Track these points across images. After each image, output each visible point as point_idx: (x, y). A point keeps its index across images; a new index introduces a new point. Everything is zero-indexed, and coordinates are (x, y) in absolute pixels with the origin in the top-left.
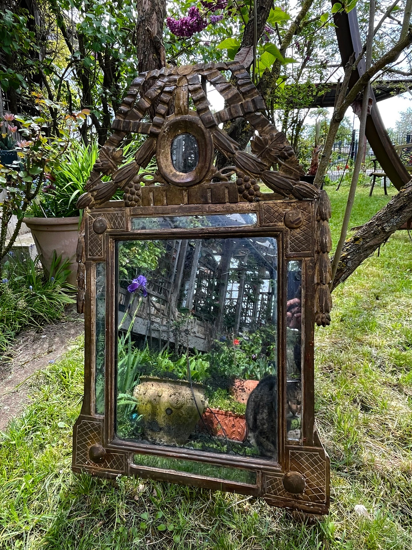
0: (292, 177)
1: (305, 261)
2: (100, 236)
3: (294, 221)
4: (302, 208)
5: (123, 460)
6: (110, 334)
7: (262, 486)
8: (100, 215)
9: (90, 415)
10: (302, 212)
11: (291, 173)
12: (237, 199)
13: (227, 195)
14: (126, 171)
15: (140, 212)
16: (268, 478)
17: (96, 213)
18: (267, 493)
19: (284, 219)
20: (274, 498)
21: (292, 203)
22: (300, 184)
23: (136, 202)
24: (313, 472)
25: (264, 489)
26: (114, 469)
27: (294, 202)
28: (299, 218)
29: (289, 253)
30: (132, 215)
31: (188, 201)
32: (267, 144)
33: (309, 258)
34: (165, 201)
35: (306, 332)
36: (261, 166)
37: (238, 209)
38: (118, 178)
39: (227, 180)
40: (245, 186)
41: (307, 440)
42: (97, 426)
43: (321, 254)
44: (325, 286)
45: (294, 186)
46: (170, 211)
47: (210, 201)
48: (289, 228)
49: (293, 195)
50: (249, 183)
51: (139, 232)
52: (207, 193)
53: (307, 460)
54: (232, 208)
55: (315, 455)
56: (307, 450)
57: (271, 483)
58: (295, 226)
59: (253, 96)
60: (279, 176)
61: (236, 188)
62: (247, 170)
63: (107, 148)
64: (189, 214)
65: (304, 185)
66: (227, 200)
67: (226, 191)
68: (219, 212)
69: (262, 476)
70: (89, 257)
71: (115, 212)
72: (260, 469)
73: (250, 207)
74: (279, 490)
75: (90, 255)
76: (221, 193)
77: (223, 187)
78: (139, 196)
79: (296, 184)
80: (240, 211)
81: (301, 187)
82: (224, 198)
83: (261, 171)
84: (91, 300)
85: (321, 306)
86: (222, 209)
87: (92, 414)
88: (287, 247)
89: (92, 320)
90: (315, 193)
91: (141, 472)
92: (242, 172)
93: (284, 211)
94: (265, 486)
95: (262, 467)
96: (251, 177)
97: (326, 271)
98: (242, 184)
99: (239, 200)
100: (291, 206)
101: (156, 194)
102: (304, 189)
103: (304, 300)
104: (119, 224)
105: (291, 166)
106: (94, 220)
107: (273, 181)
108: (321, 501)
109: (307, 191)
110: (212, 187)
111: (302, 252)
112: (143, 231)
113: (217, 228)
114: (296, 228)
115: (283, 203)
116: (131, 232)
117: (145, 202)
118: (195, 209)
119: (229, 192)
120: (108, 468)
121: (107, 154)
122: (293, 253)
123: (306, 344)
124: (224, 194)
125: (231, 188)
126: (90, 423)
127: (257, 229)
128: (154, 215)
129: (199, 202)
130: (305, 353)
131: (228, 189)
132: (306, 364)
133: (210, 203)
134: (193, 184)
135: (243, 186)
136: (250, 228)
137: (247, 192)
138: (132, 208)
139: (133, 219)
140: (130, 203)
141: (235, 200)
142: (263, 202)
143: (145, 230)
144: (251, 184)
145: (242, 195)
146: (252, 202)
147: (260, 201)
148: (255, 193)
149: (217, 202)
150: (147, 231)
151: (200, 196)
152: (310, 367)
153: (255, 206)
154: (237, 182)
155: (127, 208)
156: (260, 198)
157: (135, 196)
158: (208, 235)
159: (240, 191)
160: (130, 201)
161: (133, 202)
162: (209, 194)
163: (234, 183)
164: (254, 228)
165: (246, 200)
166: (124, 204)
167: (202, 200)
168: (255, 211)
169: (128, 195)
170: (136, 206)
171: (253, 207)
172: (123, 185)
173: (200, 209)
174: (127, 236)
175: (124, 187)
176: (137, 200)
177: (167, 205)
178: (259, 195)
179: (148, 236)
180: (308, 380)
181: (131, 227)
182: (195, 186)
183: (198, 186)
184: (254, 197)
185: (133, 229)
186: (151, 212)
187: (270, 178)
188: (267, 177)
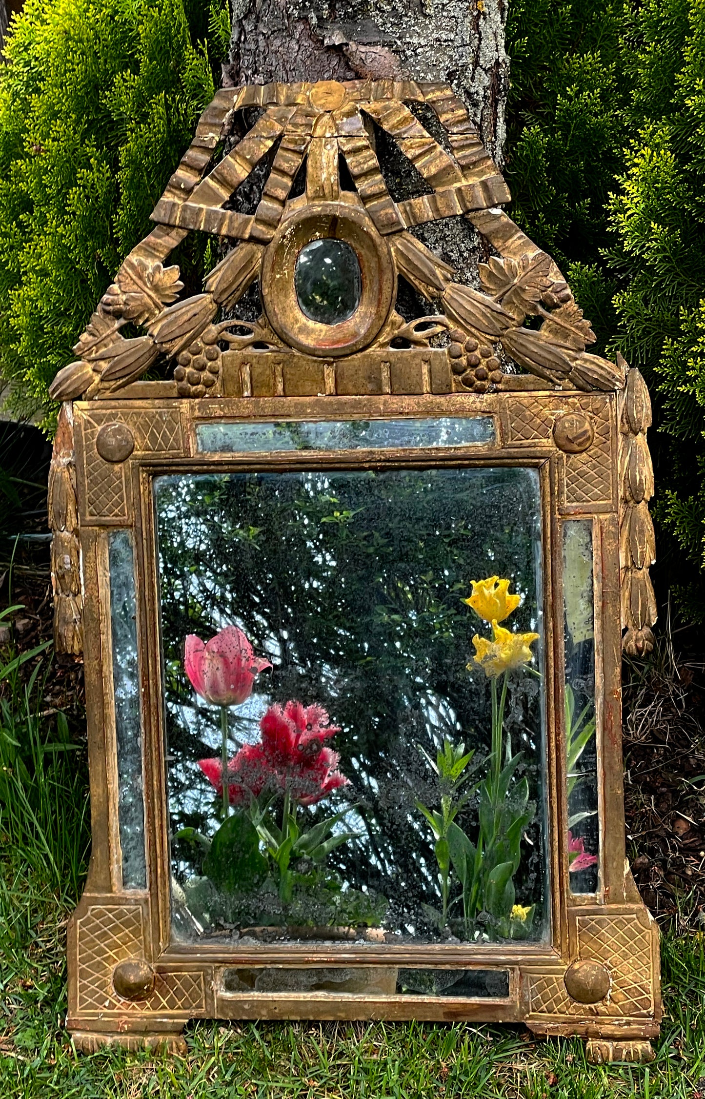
0: (568, 344)
1: (600, 521)
2: (117, 467)
3: (576, 438)
4: (590, 409)
5: (199, 985)
6: (153, 701)
7: (522, 997)
8: (114, 416)
9: (111, 891)
10: (591, 418)
11: (566, 337)
12: (449, 386)
13: (426, 377)
14: (186, 318)
15: (219, 413)
16: (533, 980)
17: (104, 411)
18: (534, 1011)
19: (554, 432)
20: (547, 1019)
21: (569, 397)
22: (586, 361)
23: (207, 387)
24: (625, 957)
25: (527, 1004)
26: (179, 1008)
27: (574, 396)
28: (586, 431)
29: (566, 504)
30: (198, 418)
31: (336, 387)
32: (514, 277)
33: (608, 516)
34: (280, 387)
35: (604, 671)
36: (501, 318)
37: (452, 409)
38: (165, 332)
39: (425, 345)
40: (468, 361)
41: (611, 892)
42: (130, 916)
43: (631, 504)
44: (641, 572)
45: (573, 364)
46: (293, 411)
47: (388, 390)
48: (566, 451)
49: (571, 380)
50: (477, 353)
51: (216, 458)
52: (380, 371)
53: (614, 932)
54: (439, 405)
55: (629, 921)
56: (610, 913)
57: (541, 989)
58: (578, 448)
59: (482, 173)
60: (541, 342)
61: (446, 364)
62: (472, 326)
63: (141, 263)
64: (338, 418)
65: (593, 363)
66: (426, 388)
67: (425, 369)
68: (408, 414)
69: (521, 977)
70: (88, 518)
71: (154, 410)
72: (516, 963)
73: (478, 405)
74: (558, 1001)
75: (92, 514)
76: (414, 372)
77: (417, 361)
78: (215, 372)
79: (576, 359)
80: (457, 411)
81: (588, 365)
82: (420, 385)
83: (502, 329)
84: (99, 622)
85: (633, 615)
86: (416, 408)
87: (114, 889)
88: (561, 493)
89: (104, 668)
90: (617, 380)
91: (246, 1007)
92: (460, 330)
93: (552, 415)
94: (528, 997)
95: (520, 958)
96: (482, 342)
97: (642, 542)
98: (460, 356)
99: (453, 389)
100: (567, 403)
101: (260, 370)
102: (595, 372)
103: (600, 604)
104: (165, 437)
105: (566, 321)
106: (99, 428)
107: (528, 353)
108: (645, 1011)
109: (601, 375)
110: (392, 359)
111: (593, 502)
112: (227, 456)
113: (404, 450)
114: (581, 452)
115: (550, 396)
116: (198, 457)
117: (232, 388)
118: (353, 407)
119: (430, 371)
120: (164, 1008)
121: (140, 278)
122: (575, 504)
123: (605, 695)
124: (420, 375)
125: (437, 362)
126: (110, 911)
127: (495, 454)
128: (253, 420)
129: (363, 391)
130: (604, 715)
131: (430, 364)
132: (606, 738)
133: (388, 394)
134: (348, 352)
135: (463, 361)
136: (480, 451)
137: (473, 373)
138: (197, 401)
139: (200, 427)
140: (193, 388)
141: (444, 388)
142: (508, 395)
143: (232, 454)
144: (480, 357)
145: (460, 378)
146: (483, 393)
147: (501, 391)
148: (490, 374)
149: (405, 392)
150: (236, 455)
151: (364, 378)
152: (614, 742)
153: (489, 401)
154: (449, 352)
155: (185, 401)
156: (500, 386)
157: (206, 375)
158: (383, 464)
159: (457, 371)
160: (193, 385)
161: (200, 387)
162: (385, 374)
163: (443, 353)
164: (489, 449)
165: (470, 389)
166: (175, 390)
167: (370, 387)
168: (489, 412)
169: (188, 370)
170: (207, 396)
171: (485, 404)
172: (176, 349)
173: (365, 405)
174: (186, 468)
175: (178, 353)
176: (210, 383)
177: (285, 396)
178: (498, 379)
179: (240, 467)
180: (611, 768)
181: (195, 446)
182: (354, 356)
183: (359, 355)
184: (487, 384)
185: (200, 450)
186: (246, 412)
187: (521, 344)
188: (515, 341)
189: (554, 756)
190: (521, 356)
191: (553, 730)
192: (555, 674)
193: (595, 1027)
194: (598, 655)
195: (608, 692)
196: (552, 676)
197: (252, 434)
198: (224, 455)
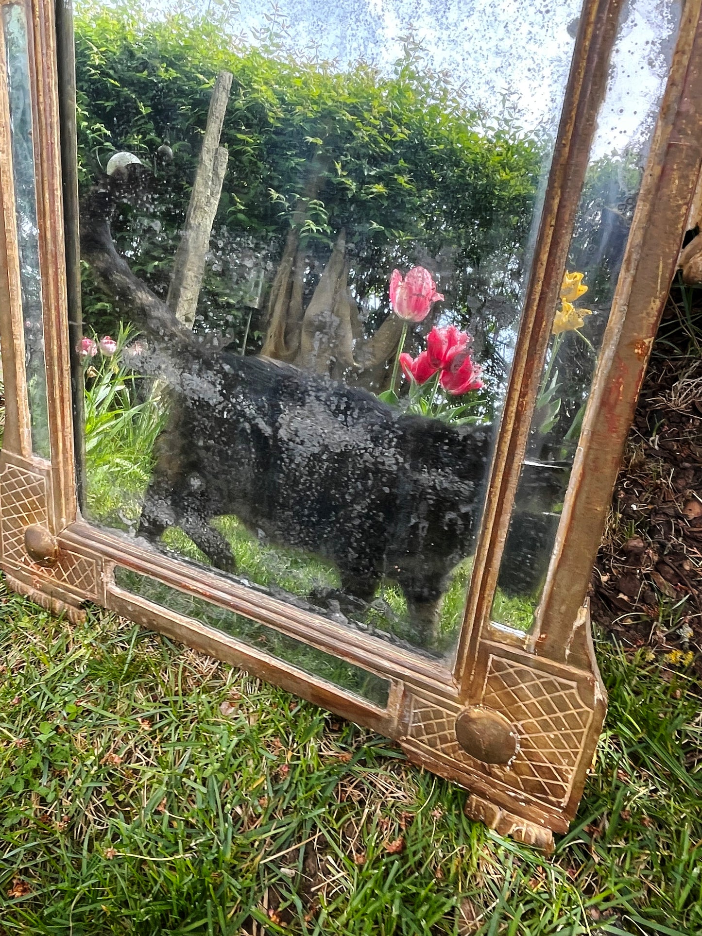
5: (92, 571)
6: (50, 246)
7: (401, 717)
9: (21, 455)
16: (418, 705)
18: (412, 736)
20: (427, 752)
24: (546, 727)
25: (406, 726)
26: (76, 586)
35: (630, 302)
41: (548, 642)
42: (36, 484)
53: (537, 691)
55: (565, 687)
56: (540, 666)
57: (425, 717)
69: (405, 695)
72: (402, 676)
74: (444, 740)
87: (24, 453)
91: (130, 608)
94: (409, 720)
95: (408, 673)
108: (553, 799)
120: (64, 580)
123: (619, 345)
126: (23, 474)
130: (608, 379)
132: (602, 419)
152: (612, 429)
180: (596, 469)
189: (510, 427)
191: (518, 387)
192: (543, 293)
193: (483, 785)
194: (627, 270)
195: (626, 342)
196: (537, 297)
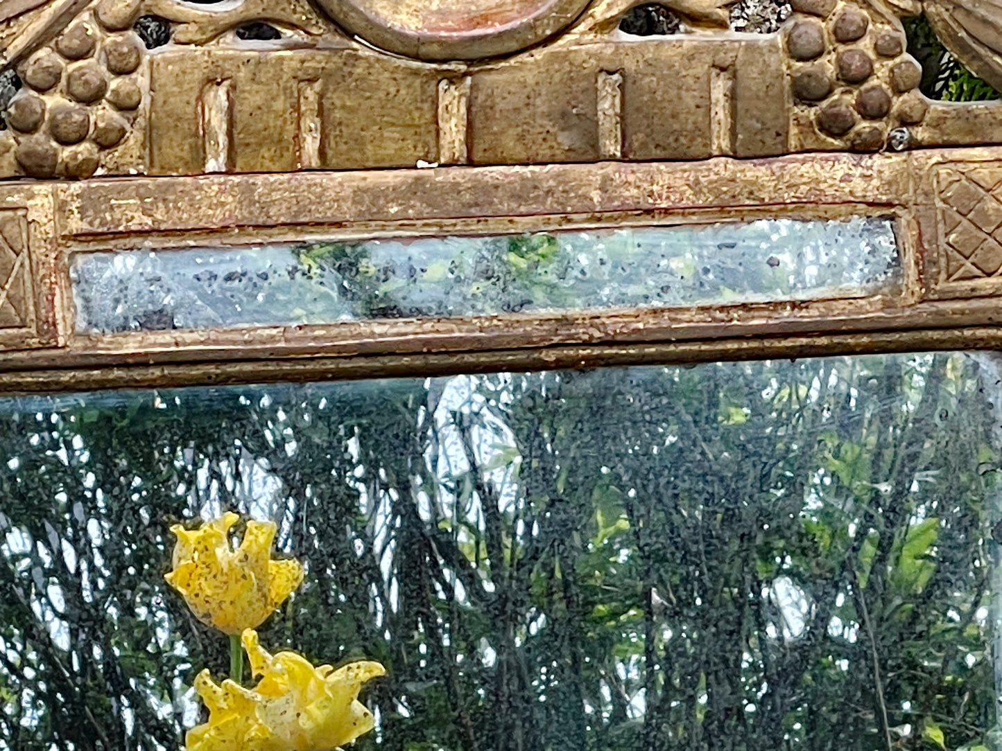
12: (782, 134)
13: (721, 113)
15: (140, 221)
23: (102, 147)
30: (76, 237)
31: (469, 141)
34: (311, 145)
37: (788, 197)
39: (721, 25)
40: (841, 66)
46: (348, 211)
47: (613, 148)
50: (865, 45)
51: (131, 345)
52: (593, 95)
54: (752, 188)
61: (778, 76)
64: (475, 227)
66: (721, 141)
67: (720, 88)
68: (666, 212)
73: (858, 185)
76: (690, 100)
77: (699, 68)
78: (127, 107)
80: (800, 204)
82: (703, 132)
86: (689, 198)
96: (877, 15)
98: (819, 54)
99: (793, 143)
101: (257, 100)
110: (630, 65)
112: (160, 342)
113: (654, 312)
116: (77, 347)
117: (174, 148)
118: (518, 197)
119: (732, 96)
124: (706, 106)
125: (754, 72)
127: (904, 316)
128: (235, 237)
129: (544, 153)
131: (734, 76)
133: (612, 159)
134: (514, 46)
135: (828, 66)
136: (860, 310)
137: (851, 99)
138: (76, 187)
139: (80, 260)
140: (65, 153)
141: (769, 141)
142: (936, 155)
143: (176, 334)
144: (872, 55)
145: (812, 113)
146: (871, 153)
147: (920, 146)
148: (897, 103)
149: (659, 153)
150: (188, 337)
151: (548, 115)
153: (887, 174)
154: (790, 42)
155: (44, 188)
156: (921, 134)
157: (103, 115)
158: (597, 352)
159: (805, 93)
160: (65, 143)
161: (85, 150)
162: (608, 105)
163: (773, 47)
164: (887, 305)
165: (837, 143)
166: (10, 157)
167: (565, 140)
168: (889, 205)
169: (54, 101)
170: (100, 172)
171: (875, 182)
172: (20, 43)
173: (549, 192)
174: (42, 377)
175: (23, 56)
176: (113, 136)
177: (324, 168)
178: (916, 116)
179: (196, 371)
181: (68, 316)
182: (524, 57)
183: (540, 54)
184: (886, 128)
185: (81, 325)
186: (217, 218)
187: (985, 21)
188: (969, 13)
190: (982, 51)
197: (229, 278)
198: (152, 338)
